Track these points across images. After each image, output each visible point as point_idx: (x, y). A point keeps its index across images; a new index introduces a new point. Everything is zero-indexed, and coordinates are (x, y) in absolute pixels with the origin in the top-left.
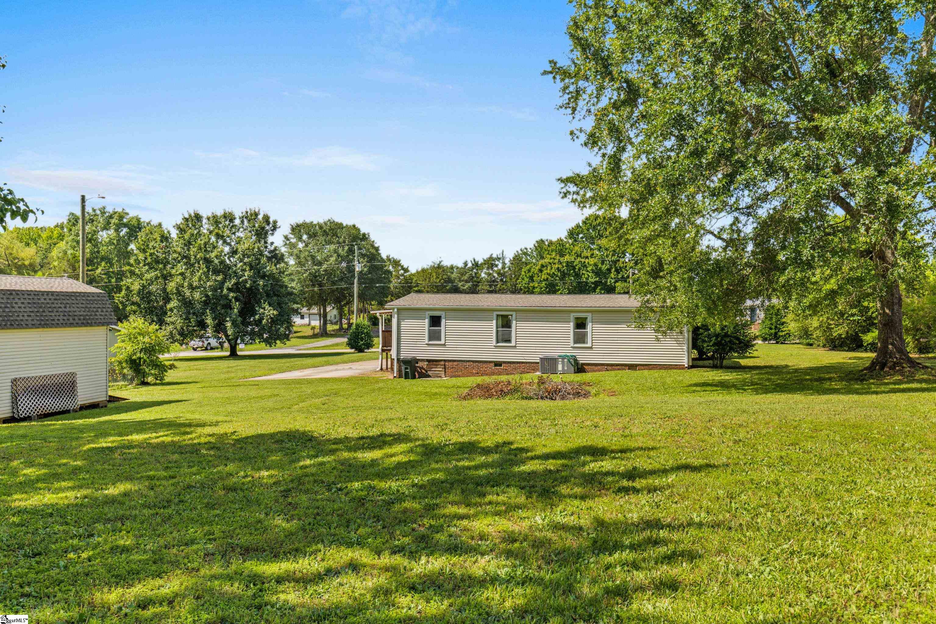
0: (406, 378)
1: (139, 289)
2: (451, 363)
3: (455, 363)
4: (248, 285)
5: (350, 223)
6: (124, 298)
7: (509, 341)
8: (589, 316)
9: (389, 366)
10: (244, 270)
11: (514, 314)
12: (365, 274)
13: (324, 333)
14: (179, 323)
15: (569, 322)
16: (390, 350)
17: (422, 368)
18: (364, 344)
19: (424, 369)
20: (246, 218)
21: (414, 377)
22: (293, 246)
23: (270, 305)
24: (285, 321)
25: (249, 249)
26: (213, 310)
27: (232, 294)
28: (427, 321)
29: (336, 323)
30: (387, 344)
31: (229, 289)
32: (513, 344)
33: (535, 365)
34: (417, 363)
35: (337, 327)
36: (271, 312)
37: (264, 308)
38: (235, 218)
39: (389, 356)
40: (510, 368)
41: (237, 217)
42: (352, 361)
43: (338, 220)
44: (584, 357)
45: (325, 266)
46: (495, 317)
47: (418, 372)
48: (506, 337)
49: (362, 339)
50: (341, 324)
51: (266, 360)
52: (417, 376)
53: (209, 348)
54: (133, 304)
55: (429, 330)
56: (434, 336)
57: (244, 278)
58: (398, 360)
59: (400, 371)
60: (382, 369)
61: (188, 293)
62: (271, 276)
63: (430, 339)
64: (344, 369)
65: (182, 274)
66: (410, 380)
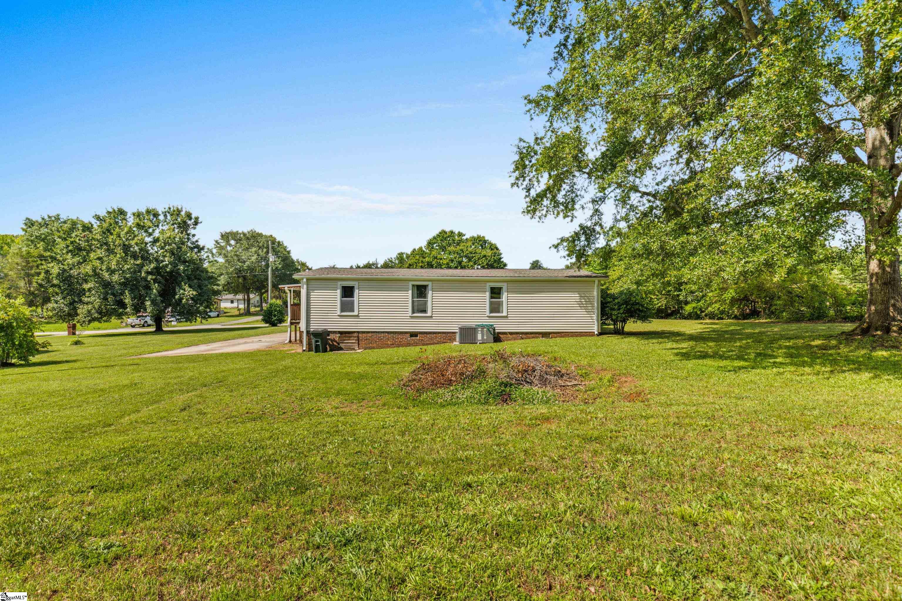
0: (316, 352)
1: (59, 273)
2: (364, 335)
3: (370, 335)
4: (168, 270)
5: (268, 234)
6: (43, 280)
7: (425, 311)
8: (504, 286)
9: (298, 338)
10: (164, 256)
11: (430, 284)
12: (280, 270)
13: (248, 313)
14: (97, 302)
15: (485, 292)
16: (299, 323)
17: (334, 340)
18: (277, 320)
19: (336, 342)
20: (169, 213)
21: (325, 351)
22: (222, 248)
23: (190, 286)
24: (205, 300)
25: (170, 238)
26: (132, 291)
27: (150, 277)
28: (339, 292)
29: (258, 307)
30: (296, 317)
31: (148, 273)
32: (429, 314)
33: (451, 335)
34: (329, 335)
35: (258, 309)
36: (191, 293)
37: (184, 290)
38: (159, 215)
39: (298, 329)
40: (426, 338)
41: (160, 213)
42: (264, 334)
43: (259, 230)
44: (501, 326)
45: (247, 263)
46: (411, 287)
47: (330, 345)
48: (422, 308)
49: (275, 316)
50: (262, 307)
51: (181, 335)
52: (328, 349)
53: (146, 325)
54: (54, 286)
55: (341, 301)
56: (347, 307)
57: (164, 263)
58: (308, 332)
59: (309, 344)
60: (290, 341)
61: (106, 275)
62: (192, 261)
63: (342, 310)
64: (253, 342)
65: (100, 259)
66: (321, 354)
